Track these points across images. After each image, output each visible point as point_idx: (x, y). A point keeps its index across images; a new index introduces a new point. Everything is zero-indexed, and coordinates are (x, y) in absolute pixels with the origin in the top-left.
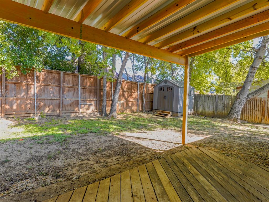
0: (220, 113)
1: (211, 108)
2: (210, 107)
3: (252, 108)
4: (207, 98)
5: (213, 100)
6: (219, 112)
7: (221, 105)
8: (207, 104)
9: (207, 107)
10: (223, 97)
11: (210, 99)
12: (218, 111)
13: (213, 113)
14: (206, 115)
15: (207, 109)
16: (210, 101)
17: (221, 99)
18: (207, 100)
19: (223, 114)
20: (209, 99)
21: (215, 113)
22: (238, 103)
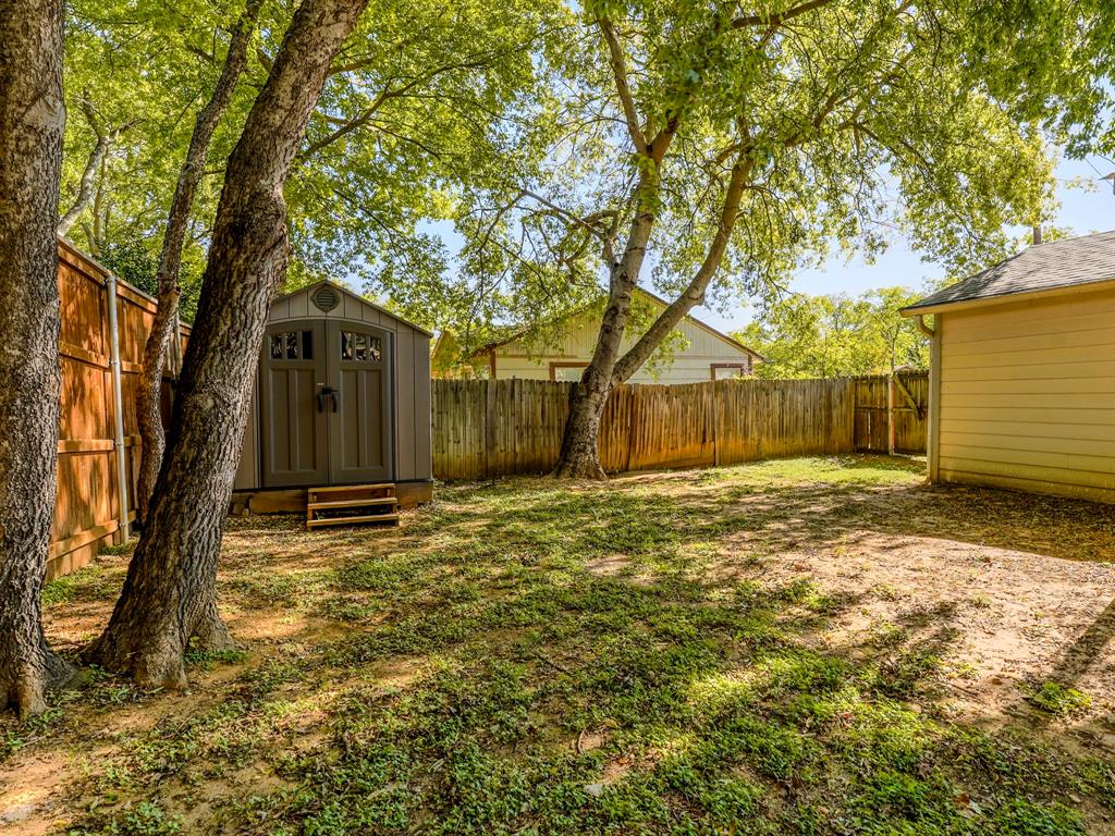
0: (505, 456)
1: (468, 441)
2: (465, 434)
3: (607, 423)
4: (451, 396)
5: (475, 402)
6: (503, 454)
7: (506, 423)
8: (451, 426)
9: (451, 438)
10: (513, 390)
11: (464, 402)
12: (498, 449)
13: (480, 459)
14: (451, 474)
15: (451, 444)
16: (464, 412)
17: (508, 396)
18: (451, 405)
19: (518, 460)
20: (457, 401)
21: (489, 460)
22: (593, 408)
